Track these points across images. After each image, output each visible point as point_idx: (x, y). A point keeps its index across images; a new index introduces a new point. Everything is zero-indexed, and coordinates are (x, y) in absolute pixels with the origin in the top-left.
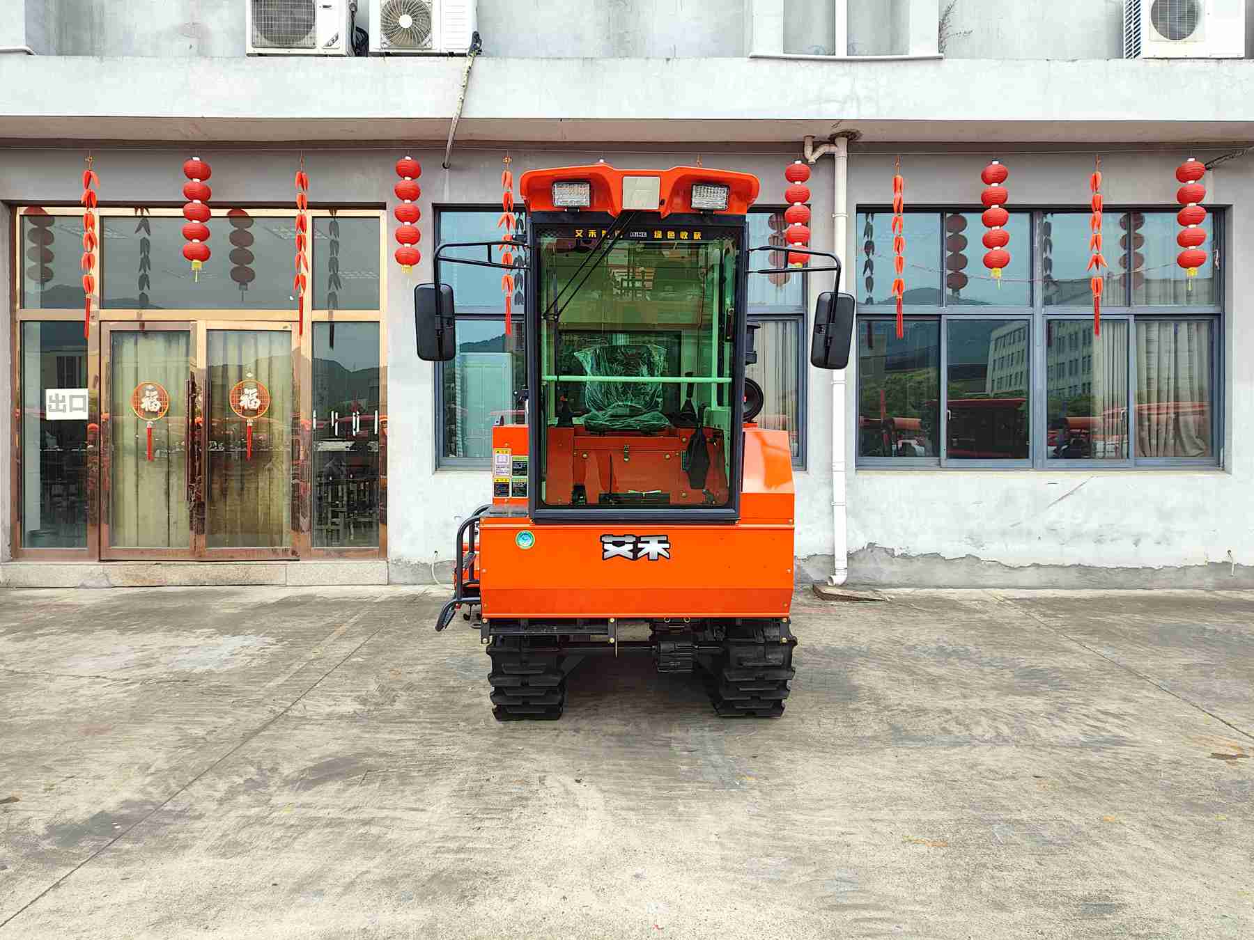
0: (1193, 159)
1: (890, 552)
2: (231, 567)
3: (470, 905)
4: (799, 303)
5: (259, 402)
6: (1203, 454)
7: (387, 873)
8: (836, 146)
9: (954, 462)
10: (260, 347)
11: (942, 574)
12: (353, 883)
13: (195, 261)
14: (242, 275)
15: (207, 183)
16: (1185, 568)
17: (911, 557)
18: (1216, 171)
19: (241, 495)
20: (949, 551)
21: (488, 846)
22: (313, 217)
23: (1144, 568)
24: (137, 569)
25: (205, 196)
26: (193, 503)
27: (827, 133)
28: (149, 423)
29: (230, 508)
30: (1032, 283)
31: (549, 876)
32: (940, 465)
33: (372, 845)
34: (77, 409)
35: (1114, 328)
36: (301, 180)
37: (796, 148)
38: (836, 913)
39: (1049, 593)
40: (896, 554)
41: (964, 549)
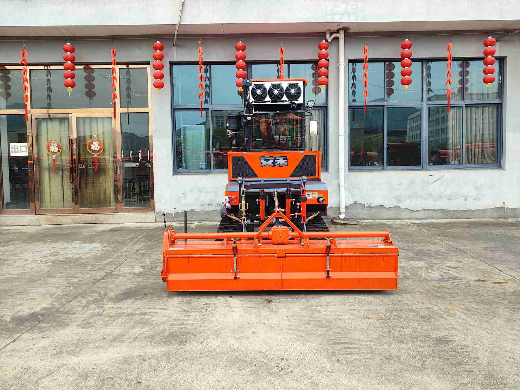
0: (491, 37)
1: (363, 205)
2: (90, 216)
3: (184, 345)
4: (325, 101)
5: (99, 147)
6: (493, 162)
7: (150, 333)
8: (339, 34)
9: (390, 168)
10: (99, 124)
11: (384, 214)
12: (136, 338)
13: (69, 87)
14: (90, 94)
15: (73, 54)
16: (486, 209)
17: (372, 207)
18: (501, 42)
19: (93, 186)
20: (387, 204)
21: (193, 322)
22: (119, 68)
23: (468, 210)
24: (52, 217)
25: (73, 60)
26: (73, 190)
27: (335, 28)
28: (54, 157)
29: (89, 192)
30: (422, 91)
31: (217, 333)
32: (384, 169)
33: (145, 323)
34: (23, 151)
35: (457, 109)
36: (113, 52)
37: (322, 35)
38: (334, 346)
39: (429, 221)
40: (366, 206)
41: (395, 203)
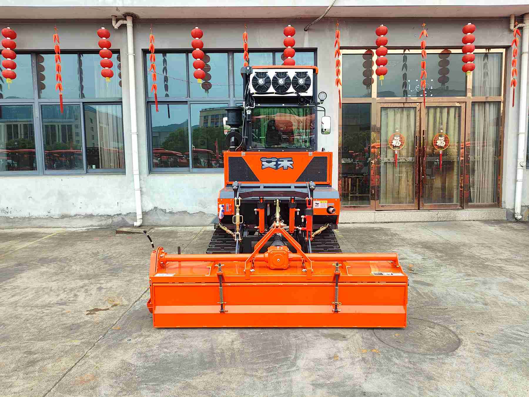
0: (290, 26)
1: (164, 211)
8: (126, 20)
9: (196, 170)
11: (188, 220)
17: (174, 213)
20: (191, 209)
27: (122, 14)
30: (229, 86)
32: (189, 171)
37: (108, 21)
40: (167, 211)
41: (198, 209)
